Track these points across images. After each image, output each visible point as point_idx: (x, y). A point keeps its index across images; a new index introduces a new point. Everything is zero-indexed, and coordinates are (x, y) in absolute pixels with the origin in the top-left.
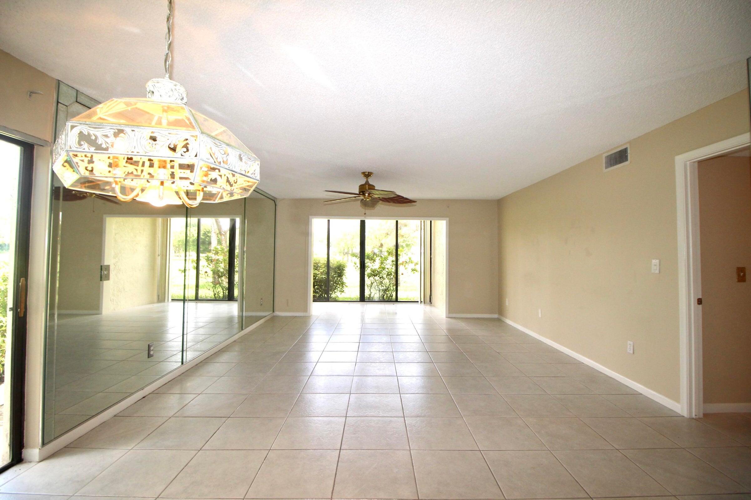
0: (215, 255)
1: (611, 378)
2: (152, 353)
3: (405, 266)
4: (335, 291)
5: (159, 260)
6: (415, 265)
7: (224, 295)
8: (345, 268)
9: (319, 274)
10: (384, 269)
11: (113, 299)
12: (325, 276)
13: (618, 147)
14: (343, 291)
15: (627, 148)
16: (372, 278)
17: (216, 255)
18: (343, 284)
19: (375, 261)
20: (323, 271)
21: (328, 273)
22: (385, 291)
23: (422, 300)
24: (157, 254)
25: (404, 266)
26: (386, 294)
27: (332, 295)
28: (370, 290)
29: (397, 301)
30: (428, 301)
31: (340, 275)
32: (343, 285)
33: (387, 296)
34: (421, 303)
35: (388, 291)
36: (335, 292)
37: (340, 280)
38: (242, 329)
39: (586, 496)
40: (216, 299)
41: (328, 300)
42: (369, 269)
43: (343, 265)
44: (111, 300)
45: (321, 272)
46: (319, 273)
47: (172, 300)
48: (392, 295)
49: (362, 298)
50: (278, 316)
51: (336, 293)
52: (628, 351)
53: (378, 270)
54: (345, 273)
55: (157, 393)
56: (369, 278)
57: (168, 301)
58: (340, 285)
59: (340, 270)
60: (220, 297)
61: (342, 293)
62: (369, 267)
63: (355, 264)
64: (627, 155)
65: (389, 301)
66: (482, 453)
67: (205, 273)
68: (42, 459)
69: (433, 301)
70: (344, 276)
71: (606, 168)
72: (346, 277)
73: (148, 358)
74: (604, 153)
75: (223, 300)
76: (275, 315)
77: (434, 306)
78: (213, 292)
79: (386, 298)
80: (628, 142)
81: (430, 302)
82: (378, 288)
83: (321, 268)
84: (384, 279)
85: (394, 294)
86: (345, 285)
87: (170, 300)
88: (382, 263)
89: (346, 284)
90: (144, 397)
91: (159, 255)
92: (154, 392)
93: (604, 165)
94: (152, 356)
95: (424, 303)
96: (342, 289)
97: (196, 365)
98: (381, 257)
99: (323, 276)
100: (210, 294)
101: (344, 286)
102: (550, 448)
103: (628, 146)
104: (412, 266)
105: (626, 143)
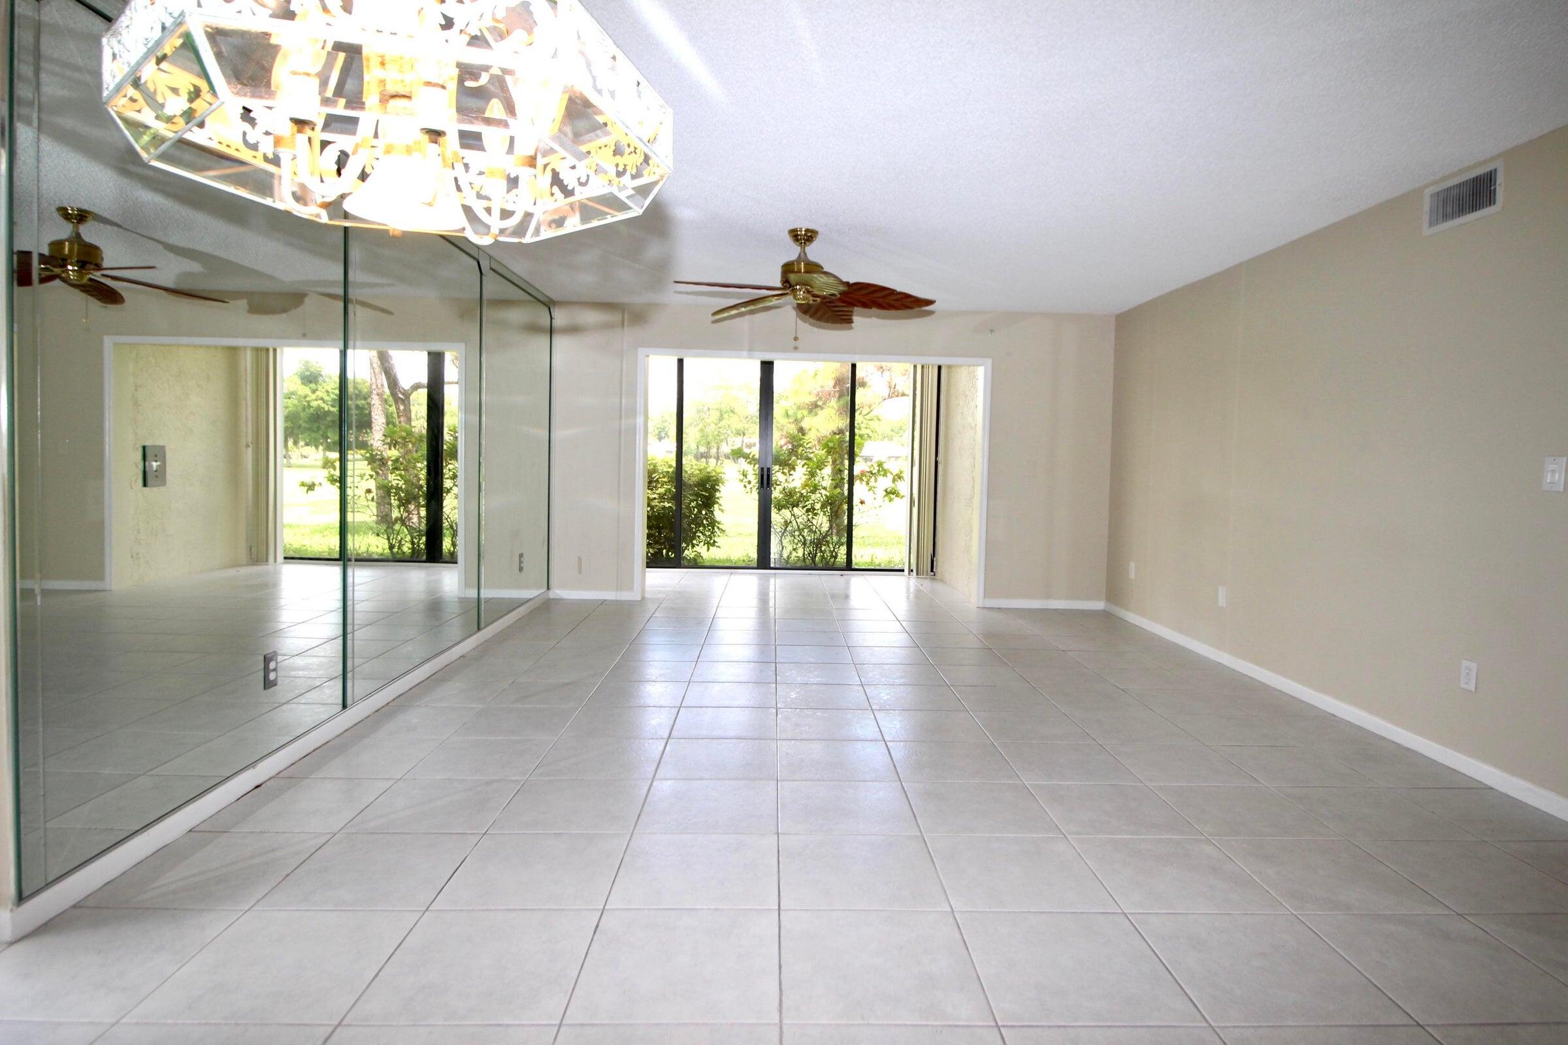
0: (390, 449)
1: (1408, 749)
2: (272, 676)
3: (868, 484)
4: (694, 542)
5: (248, 456)
6: (894, 481)
7: (413, 549)
8: (718, 485)
9: (655, 499)
10: (815, 489)
11: (138, 554)
12: (670, 505)
13: (1470, 168)
14: (714, 542)
15: (1495, 170)
16: (786, 513)
17: (393, 448)
18: (713, 523)
19: (794, 469)
20: (666, 491)
21: (677, 498)
22: (818, 543)
23: (914, 567)
24: (243, 442)
25: (864, 483)
26: (821, 551)
27: (686, 552)
28: (781, 540)
29: (849, 566)
30: (927, 568)
31: (708, 501)
32: (714, 529)
33: (823, 557)
34: (909, 574)
35: (824, 545)
36: (693, 546)
37: (706, 514)
38: (479, 629)
39: (1405, 1020)
40: (396, 558)
41: (677, 562)
42: (779, 488)
43: (715, 478)
44: (132, 557)
45: (659, 494)
46: (656, 496)
47: (285, 558)
48: (836, 553)
49: (763, 561)
50: (560, 599)
51: (696, 548)
52: (1463, 685)
53: (802, 492)
54: (718, 498)
55: (291, 777)
56: (779, 510)
57: (275, 561)
58: (705, 527)
59: (707, 490)
60: (404, 553)
61: (711, 547)
62: (778, 483)
63: (744, 475)
64: (1495, 189)
65: (829, 567)
66: (1132, 920)
67: (367, 494)
68: (20, 934)
69: (939, 568)
70: (716, 506)
71: (1431, 225)
72: (720, 507)
73: (265, 689)
74: (1427, 186)
75: (413, 558)
76: (551, 597)
77: (942, 581)
78: (387, 541)
79: (822, 561)
80: (1500, 155)
81: (932, 571)
82: (801, 537)
83: (659, 486)
84: (816, 514)
85: (843, 550)
86: (718, 528)
87: (280, 558)
88: (812, 474)
89: (720, 526)
90: (257, 787)
91: (247, 446)
92: (281, 775)
93: (1426, 218)
94: (274, 684)
95: (917, 574)
96: (711, 539)
97: (376, 712)
98: (809, 459)
99: (667, 505)
100: (378, 545)
101: (716, 529)
102: (1295, 910)
103: (1499, 165)
104: (884, 483)
105: (1493, 159)
